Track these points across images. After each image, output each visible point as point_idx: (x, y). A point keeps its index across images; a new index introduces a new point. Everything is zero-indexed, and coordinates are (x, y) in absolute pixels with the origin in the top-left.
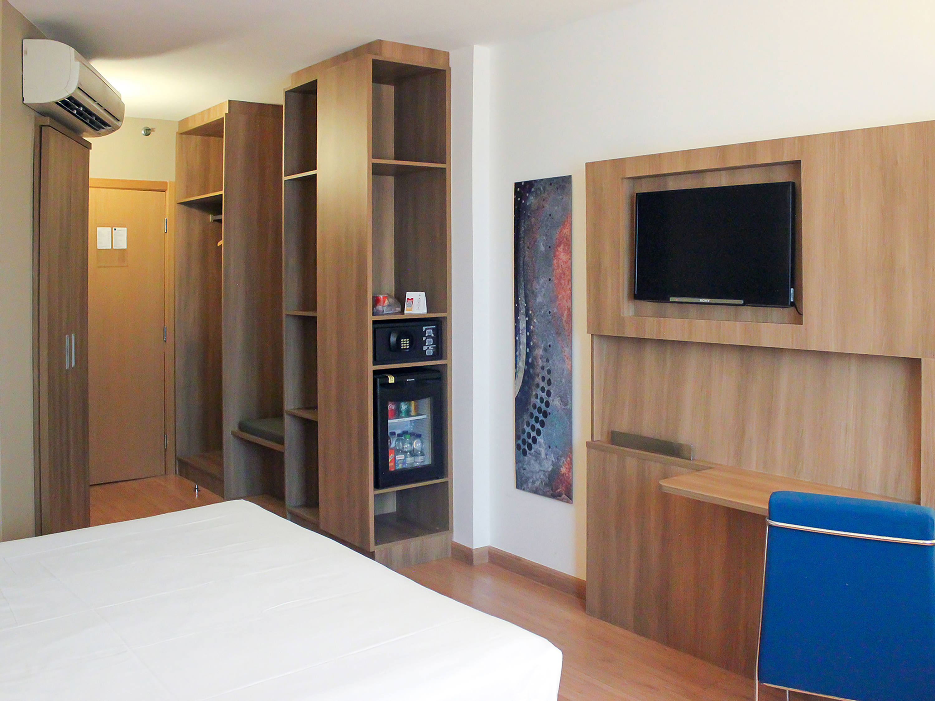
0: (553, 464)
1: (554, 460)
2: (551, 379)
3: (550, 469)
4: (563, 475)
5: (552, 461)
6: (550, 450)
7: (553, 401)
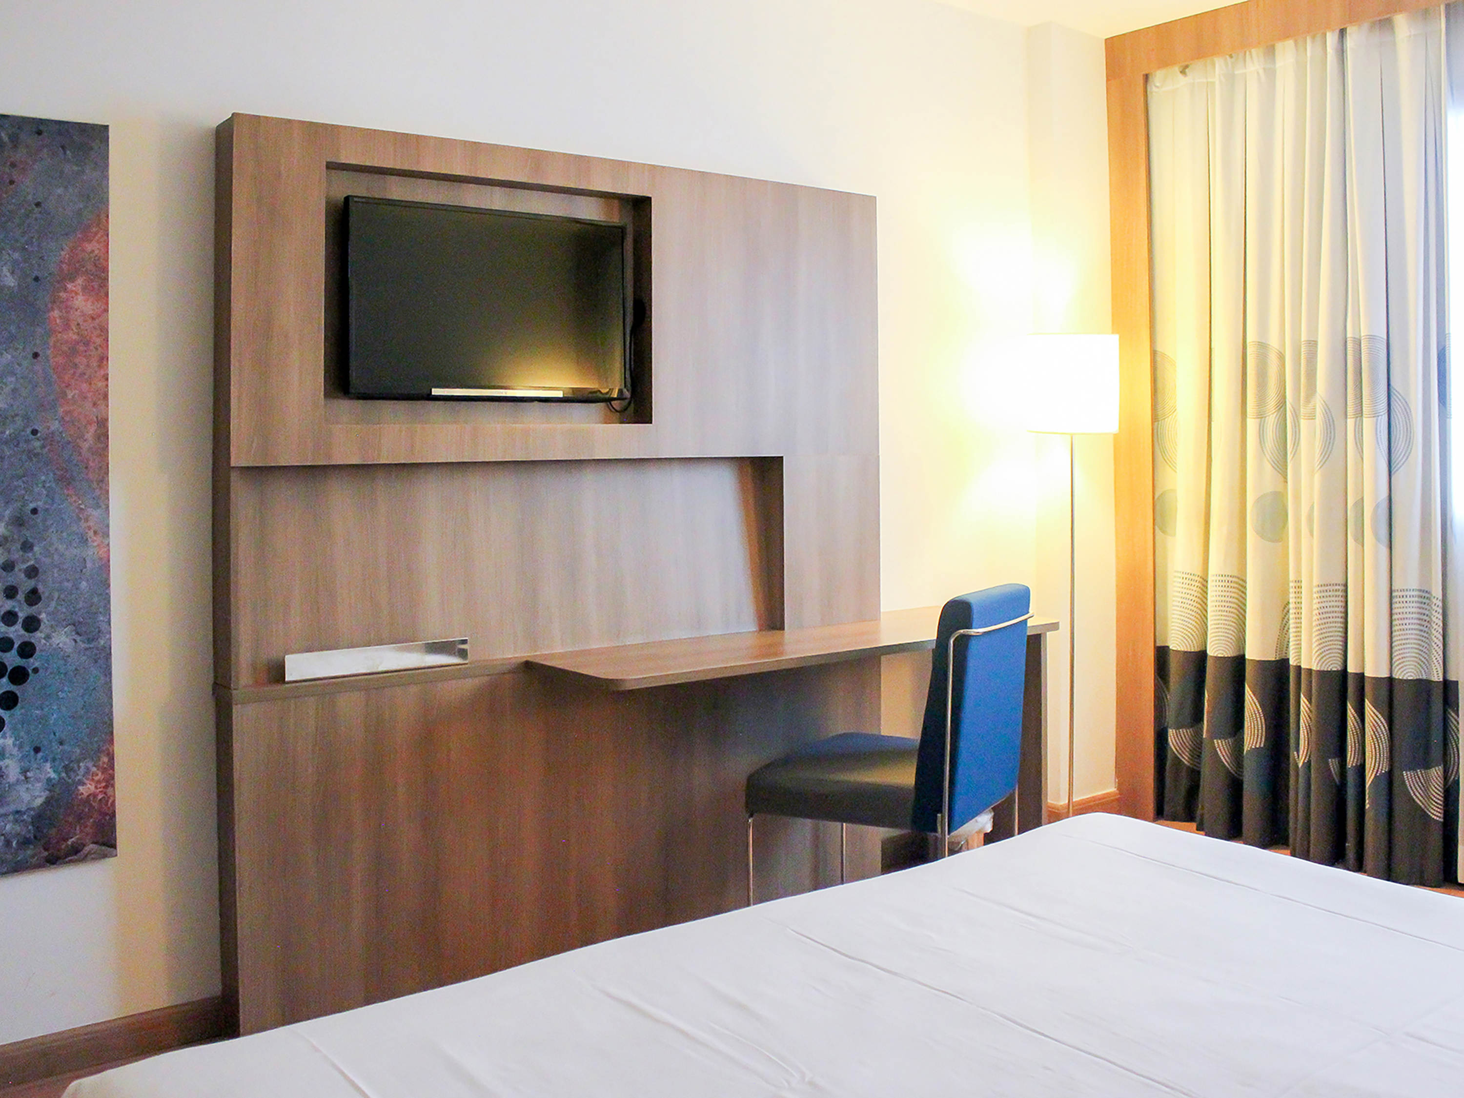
0: (50, 785)
1: (53, 775)
2: (41, 588)
3: (39, 802)
4: (87, 801)
5: (49, 780)
6: (40, 755)
7: (48, 637)
